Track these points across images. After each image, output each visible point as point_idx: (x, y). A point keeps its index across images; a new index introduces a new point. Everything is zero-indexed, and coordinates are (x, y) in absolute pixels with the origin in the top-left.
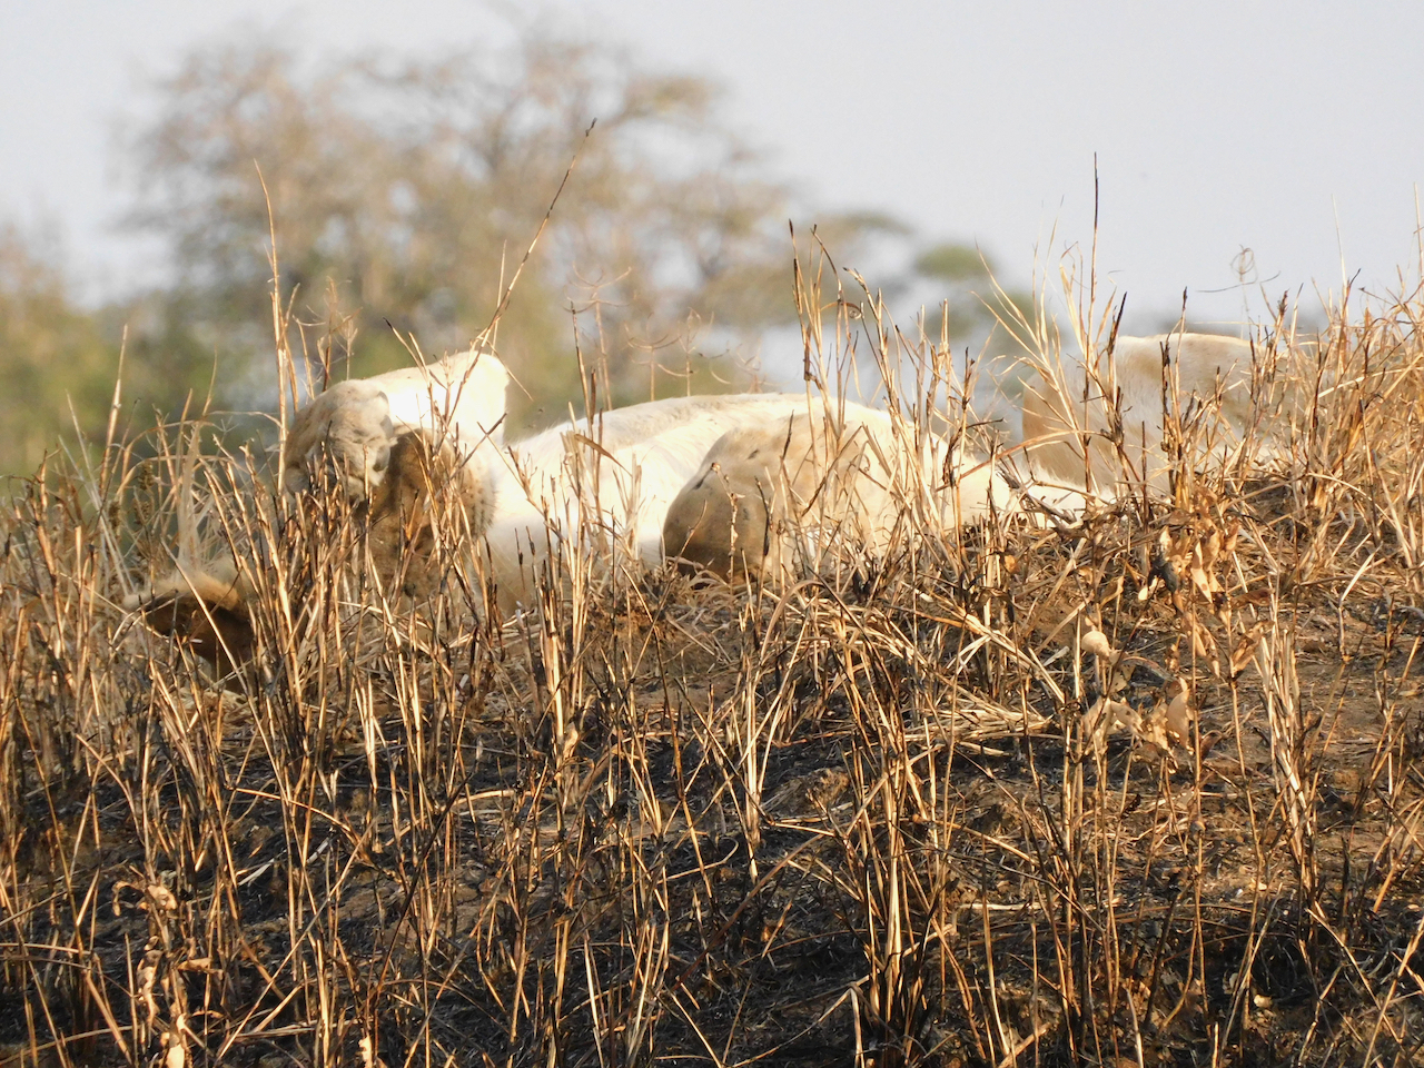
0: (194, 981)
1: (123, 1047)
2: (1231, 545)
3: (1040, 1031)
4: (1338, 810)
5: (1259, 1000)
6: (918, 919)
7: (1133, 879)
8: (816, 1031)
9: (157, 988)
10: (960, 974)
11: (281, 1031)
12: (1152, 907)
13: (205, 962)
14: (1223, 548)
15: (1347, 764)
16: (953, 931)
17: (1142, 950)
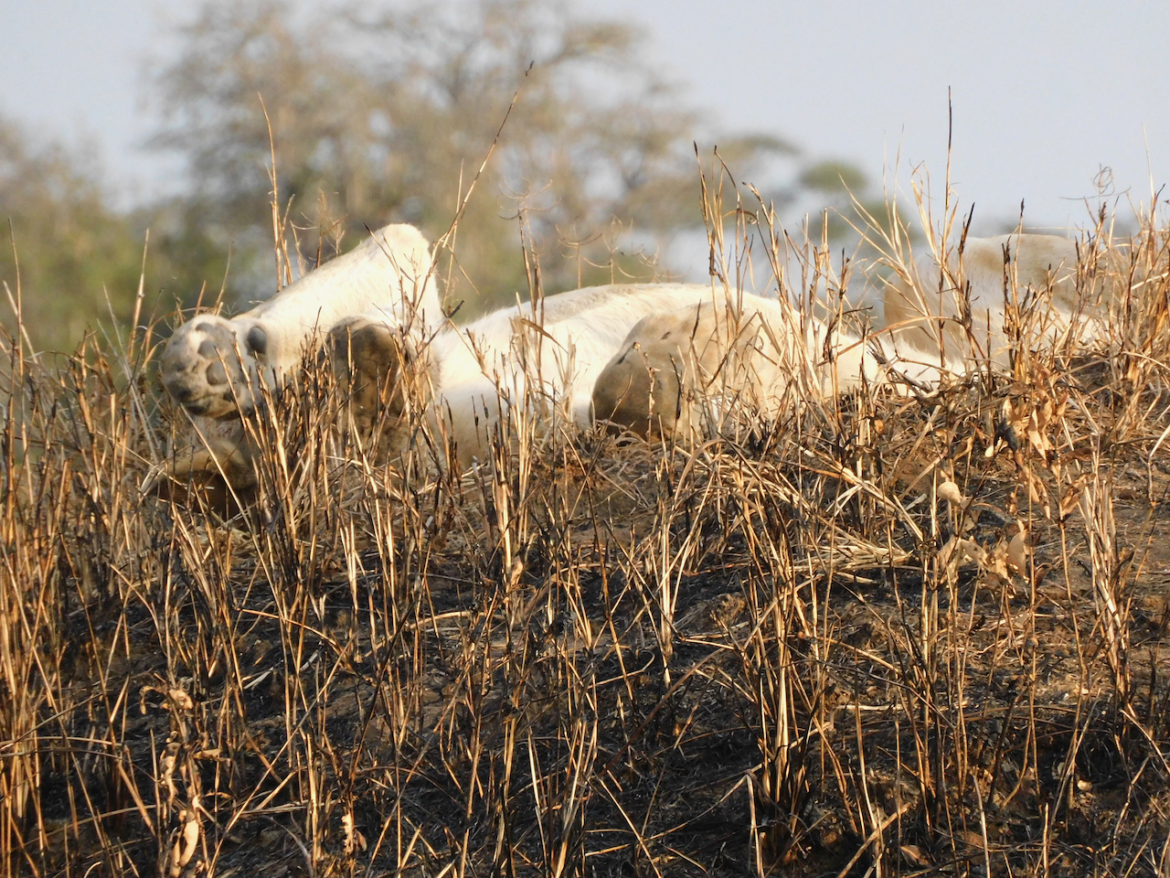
0: (207, 768)
1: (148, 822)
2: (1061, 411)
3: (902, 810)
4: (1147, 629)
5: (1081, 785)
6: (802, 718)
7: (979, 685)
8: (718, 810)
9: (176, 773)
10: (836, 763)
11: (279, 809)
12: (994, 708)
13: (216, 753)
14: (1055, 413)
15: (1154, 591)
16: (831, 727)
17: (986, 743)
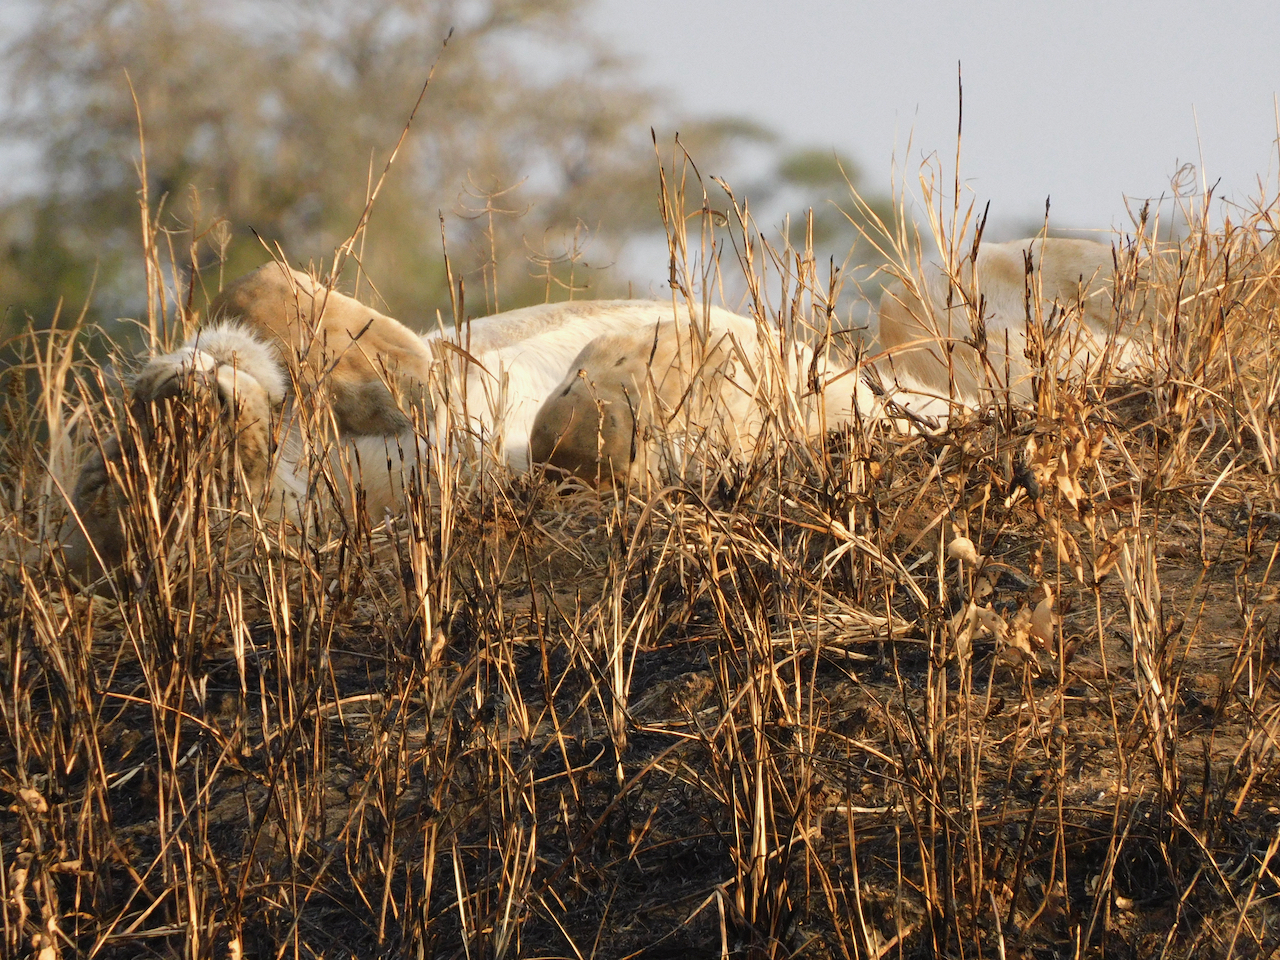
0: (65, 883)
2: (1096, 452)
3: (904, 932)
4: (1199, 714)
5: (1120, 902)
6: (782, 823)
7: (996, 782)
8: (682, 933)
9: (29, 891)
10: (825, 876)
11: (152, 933)
12: (1014, 810)
13: (76, 865)
14: (1088, 455)
15: (1208, 669)
16: (818, 834)
17: (1005, 853)
